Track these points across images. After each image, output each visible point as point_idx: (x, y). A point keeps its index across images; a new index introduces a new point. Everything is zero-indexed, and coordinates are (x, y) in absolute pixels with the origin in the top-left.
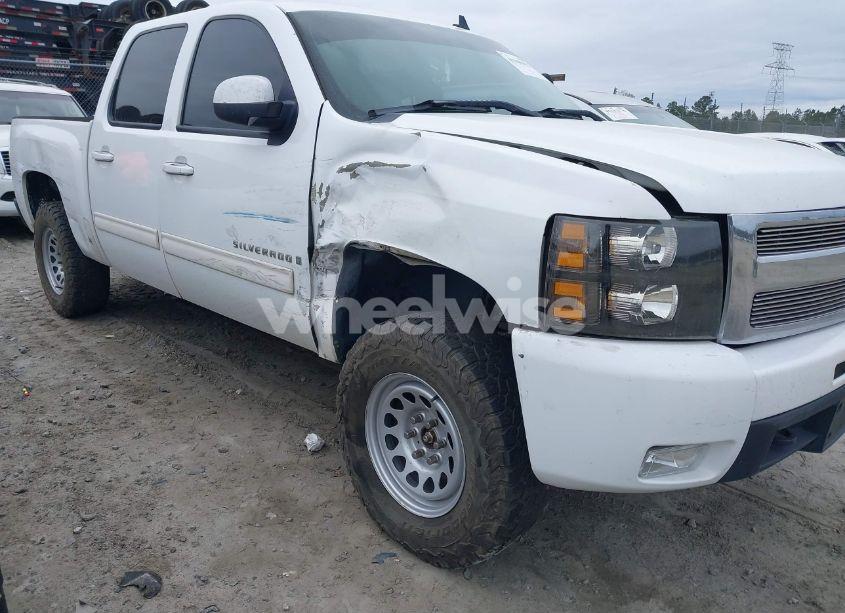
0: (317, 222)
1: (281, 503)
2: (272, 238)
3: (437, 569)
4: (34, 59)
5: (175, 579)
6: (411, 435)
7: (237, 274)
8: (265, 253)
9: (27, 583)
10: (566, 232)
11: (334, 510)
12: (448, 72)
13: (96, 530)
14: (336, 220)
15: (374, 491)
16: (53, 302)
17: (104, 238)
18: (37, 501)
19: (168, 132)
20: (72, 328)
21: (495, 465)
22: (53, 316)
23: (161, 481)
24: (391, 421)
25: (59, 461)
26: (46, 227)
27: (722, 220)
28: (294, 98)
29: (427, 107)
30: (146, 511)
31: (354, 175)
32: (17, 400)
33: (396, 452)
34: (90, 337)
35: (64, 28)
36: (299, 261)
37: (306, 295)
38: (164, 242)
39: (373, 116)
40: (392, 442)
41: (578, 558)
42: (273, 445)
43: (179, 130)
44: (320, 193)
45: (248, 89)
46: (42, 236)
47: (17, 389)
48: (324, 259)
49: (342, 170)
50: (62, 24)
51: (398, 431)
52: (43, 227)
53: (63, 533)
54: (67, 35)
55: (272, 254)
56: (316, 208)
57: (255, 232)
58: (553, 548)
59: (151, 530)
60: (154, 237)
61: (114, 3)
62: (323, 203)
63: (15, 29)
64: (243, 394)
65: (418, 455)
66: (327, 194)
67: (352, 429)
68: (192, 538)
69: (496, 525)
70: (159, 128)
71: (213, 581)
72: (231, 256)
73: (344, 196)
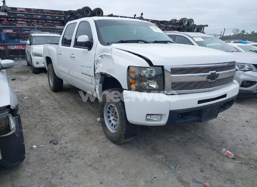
0: (95, 68)
1: (87, 131)
2: (88, 72)
3: (115, 145)
4: (55, 27)
5: (61, 142)
6: (112, 115)
7: (82, 80)
8: (87, 75)
9: (33, 140)
10: (132, 69)
11: (98, 133)
12: (135, 32)
13: (48, 133)
14: (99, 67)
15: (105, 128)
16: (51, 88)
17: (60, 73)
18: (38, 127)
19: (71, 48)
20: (54, 94)
21: (123, 120)
22: (51, 91)
23: (64, 125)
24: (109, 112)
25: (44, 120)
26: (50, 70)
27: (162, 67)
28: (93, 40)
29: (121, 42)
30: (59, 130)
31: (102, 58)
32: (39, 108)
33: (109, 119)
34: (57, 96)
35: (63, 18)
36: (93, 77)
37: (94, 84)
38: (70, 73)
39: (108, 44)
40: (109, 117)
41: (149, 146)
42: (91, 120)
43: (73, 47)
44: (96, 61)
45: (83, 38)
46: (49, 72)
47: (39, 106)
48: (97, 76)
49: (100, 56)
50: (63, 17)
51: (110, 115)
52: (49, 70)
53: (42, 133)
54: (64, 20)
55: (88, 75)
56: (95, 65)
57: (85, 70)
58: (144, 143)
59: (59, 134)
60: (68, 72)
61: (77, 10)
62: (96, 64)
63: (51, 19)
64: (88, 109)
65: (113, 120)
66: (97, 61)
67: (101, 114)
68: (66, 136)
69: (123, 133)
70: (70, 46)
71: (68, 143)
72: (81, 76)
73: (100, 62)
